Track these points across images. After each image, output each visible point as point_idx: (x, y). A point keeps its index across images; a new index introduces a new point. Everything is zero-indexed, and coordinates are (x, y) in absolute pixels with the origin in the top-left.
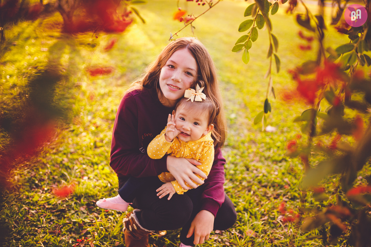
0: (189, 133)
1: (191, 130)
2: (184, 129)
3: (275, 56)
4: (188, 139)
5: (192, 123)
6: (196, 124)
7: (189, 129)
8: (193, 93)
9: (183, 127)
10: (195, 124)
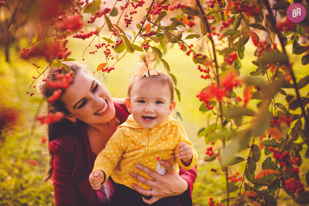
0: (153, 115)
1: (156, 112)
2: (147, 112)
3: (175, 89)
4: (154, 122)
5: (154, 103)
6: (159, 103)
7: (154, 111)
8: (145, 68)
9: (146, 110)
10: (157, 103)
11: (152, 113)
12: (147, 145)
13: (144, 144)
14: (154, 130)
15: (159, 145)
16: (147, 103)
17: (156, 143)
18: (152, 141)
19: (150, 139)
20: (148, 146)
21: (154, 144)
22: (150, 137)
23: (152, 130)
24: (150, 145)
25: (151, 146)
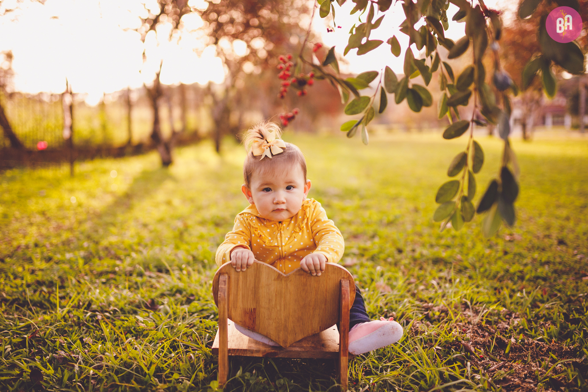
1: (287, 201)
5: (284, 189)
6: (290, 189)
8: (264, 144)
10: (288, 189)
11: (283, 203)
12: (280, 245)
13: (276, 244)
14: (286, 223)
15: (296, 240)
16: (275, 191)
17: (291, 239)
18: (285, 237)
19: (283, 235)
20: (282, 246)
21: (289, 242)
22: (282, 232)
23: (284, 223)
24: (283, 244)
25: (286, 244)
